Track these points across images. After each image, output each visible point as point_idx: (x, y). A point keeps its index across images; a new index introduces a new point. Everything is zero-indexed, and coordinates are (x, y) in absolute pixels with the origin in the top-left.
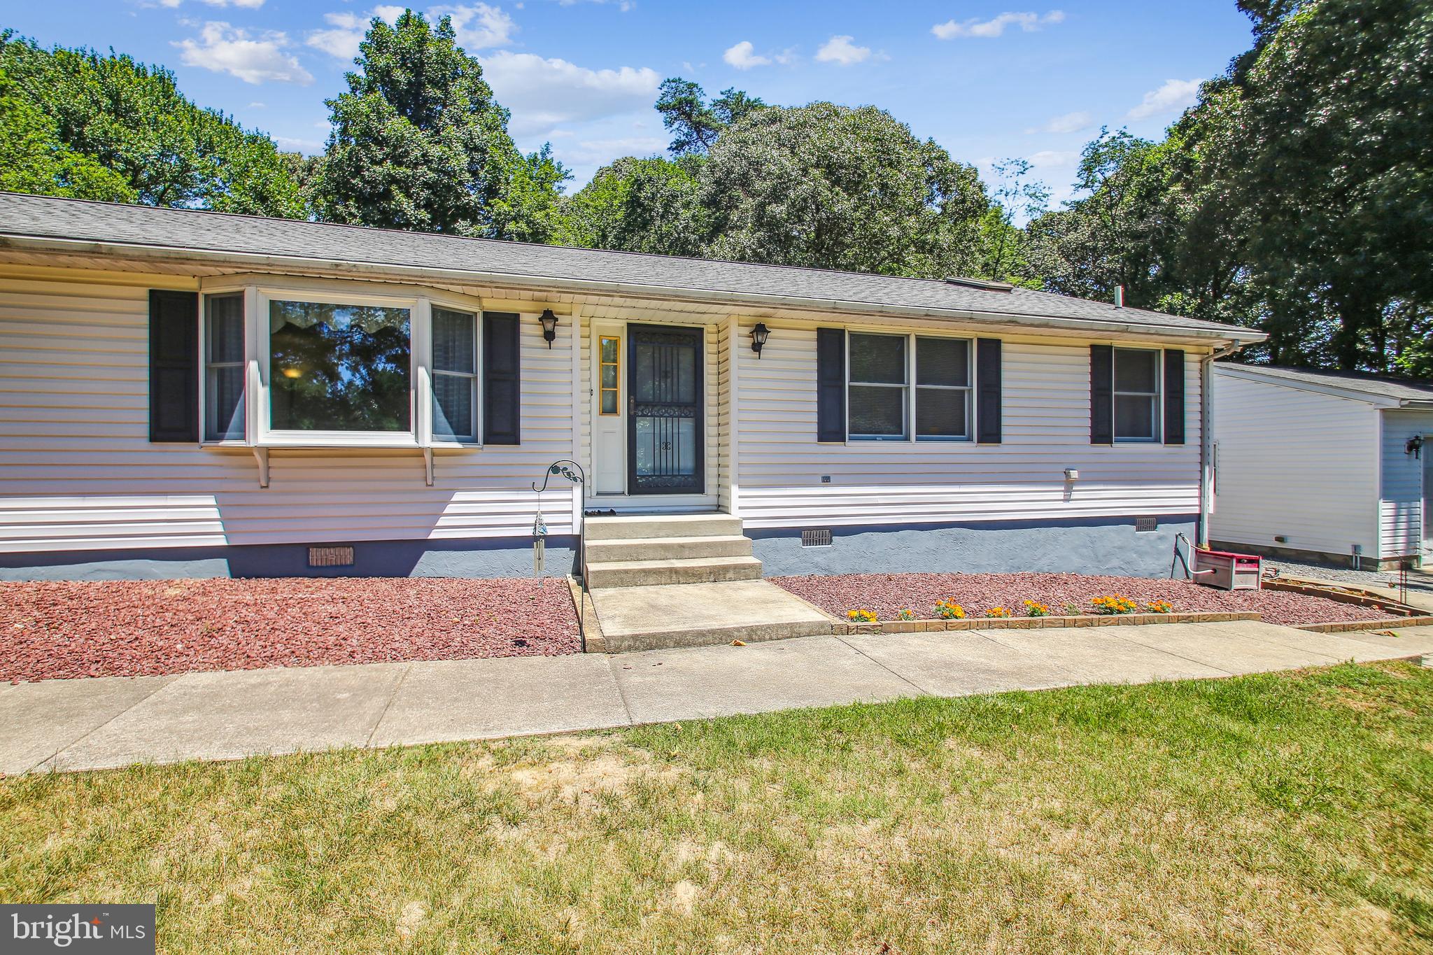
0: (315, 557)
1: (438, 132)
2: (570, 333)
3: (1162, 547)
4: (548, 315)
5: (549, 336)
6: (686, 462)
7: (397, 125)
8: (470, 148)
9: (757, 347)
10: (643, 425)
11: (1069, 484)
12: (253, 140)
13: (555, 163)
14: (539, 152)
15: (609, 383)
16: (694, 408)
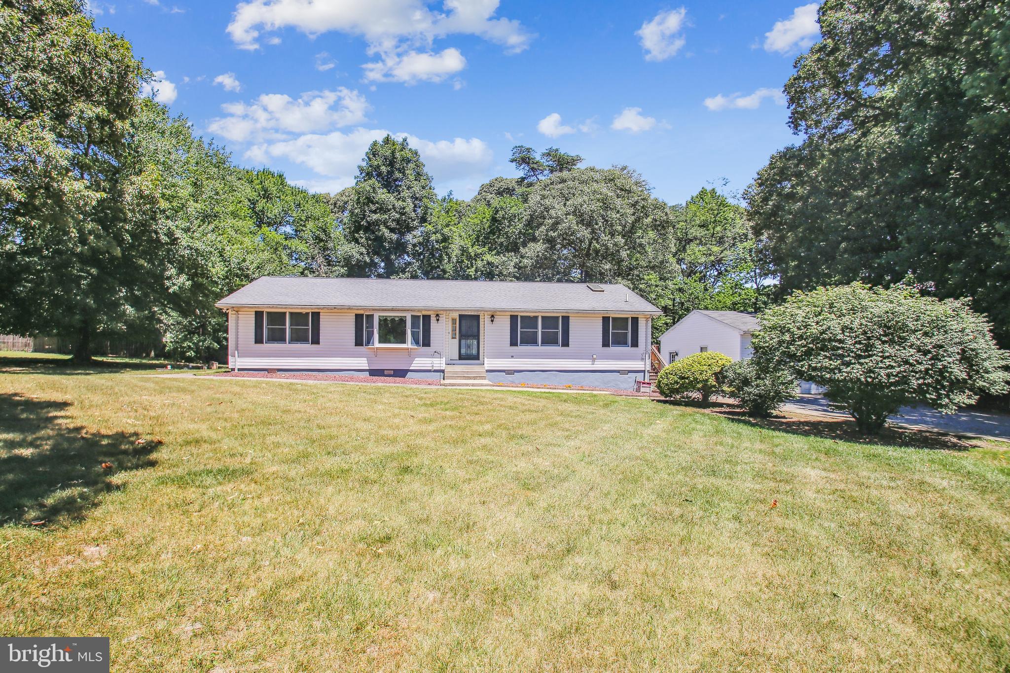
0: (386, 372)
1: (399, 194)
2: (442, 319)
3: (630, 380)
4: (437, 315)
5: (438, 320)
6: (474, 352)
7: (382, 195)
8: (414, 198)
9: (492, 321)
10: (463, 342)
11: (594, 360)
12: (314, 196)
13: (454, 200)
14: (446, 195)
15: (454, 330)
16: (477, 337)
